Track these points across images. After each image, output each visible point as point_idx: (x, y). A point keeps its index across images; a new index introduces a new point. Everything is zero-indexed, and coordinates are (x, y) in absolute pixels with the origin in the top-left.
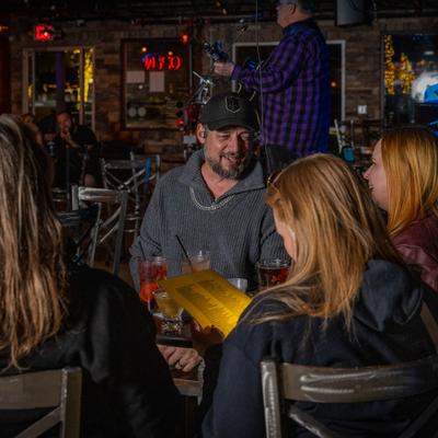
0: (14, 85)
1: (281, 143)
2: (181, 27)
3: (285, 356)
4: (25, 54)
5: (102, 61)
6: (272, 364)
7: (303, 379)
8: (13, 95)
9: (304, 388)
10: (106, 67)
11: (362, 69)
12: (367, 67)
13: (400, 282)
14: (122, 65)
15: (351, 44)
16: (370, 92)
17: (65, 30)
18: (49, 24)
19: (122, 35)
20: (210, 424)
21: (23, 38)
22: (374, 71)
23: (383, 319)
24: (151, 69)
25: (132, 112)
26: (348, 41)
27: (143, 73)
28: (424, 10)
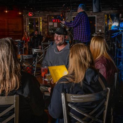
0: (24, 26)
1: (77, 39)
2: (61, 13)
3: (67, 92)
4: (27, 19)
5: (44, 20)
6: (64, 94)
7: (71, 97)
8: (24, 28)
9: (71, 99)
10: (44, 22)
11: (100, 22)
12: (101, 21)
13: (93, 73)
14: (48, 21)
15: (98, 16)
16: (102, 27)
17: (35, 13)
18: (32, 12)
19: (48, 15)
20: (50, 107)
21: (26, 15)
22: (103, 22)
23: (89, 81)
24: (54, 22)
25: (50, 31)
26: (97, 16)
27: (52, 23)
28: (113, 9)
